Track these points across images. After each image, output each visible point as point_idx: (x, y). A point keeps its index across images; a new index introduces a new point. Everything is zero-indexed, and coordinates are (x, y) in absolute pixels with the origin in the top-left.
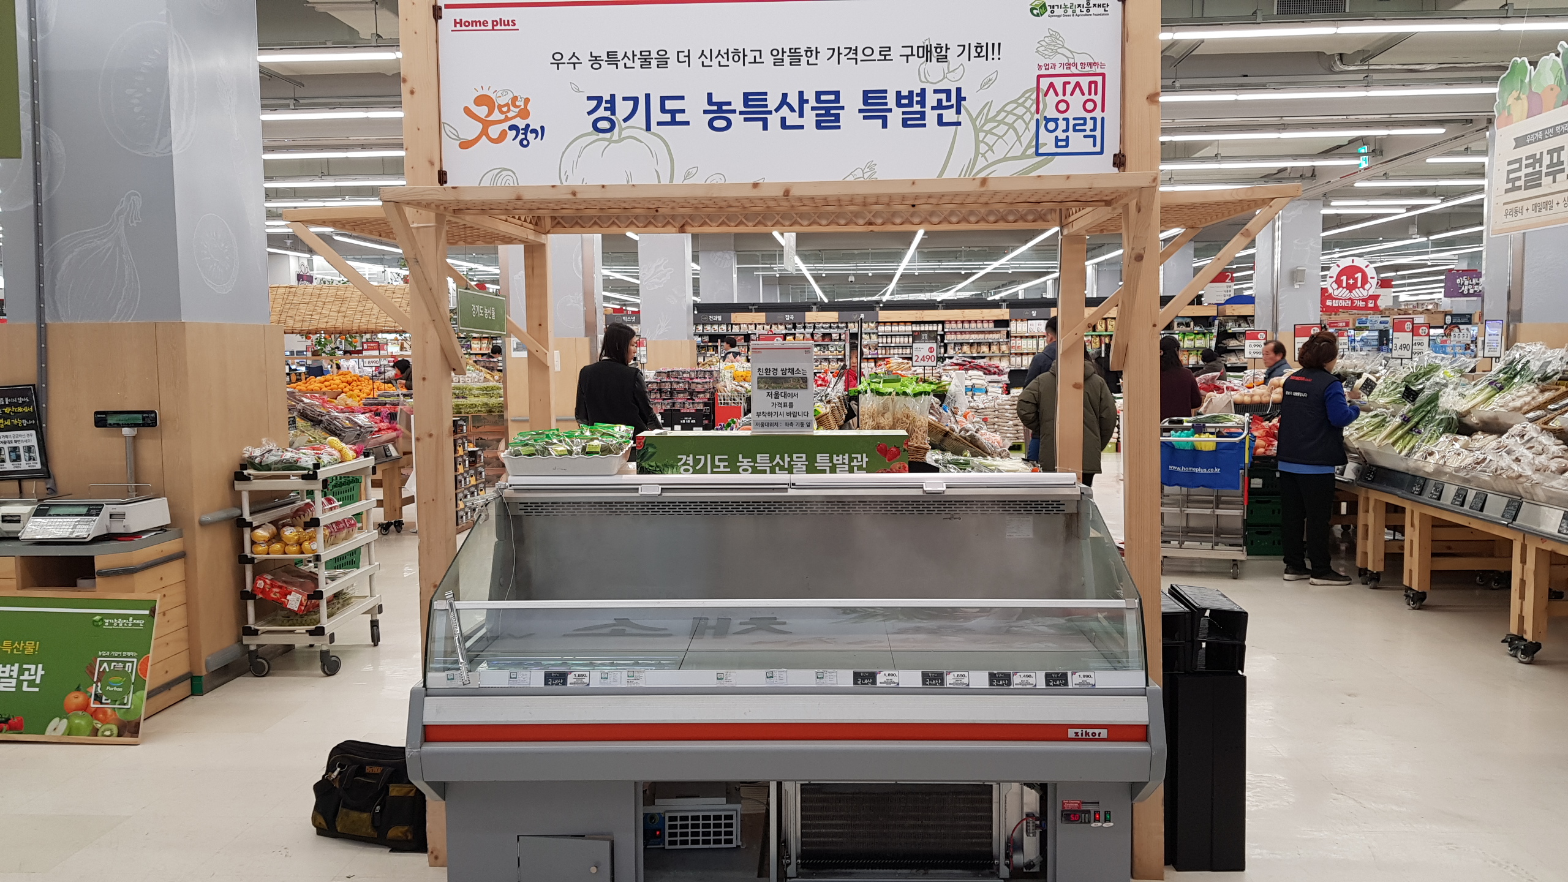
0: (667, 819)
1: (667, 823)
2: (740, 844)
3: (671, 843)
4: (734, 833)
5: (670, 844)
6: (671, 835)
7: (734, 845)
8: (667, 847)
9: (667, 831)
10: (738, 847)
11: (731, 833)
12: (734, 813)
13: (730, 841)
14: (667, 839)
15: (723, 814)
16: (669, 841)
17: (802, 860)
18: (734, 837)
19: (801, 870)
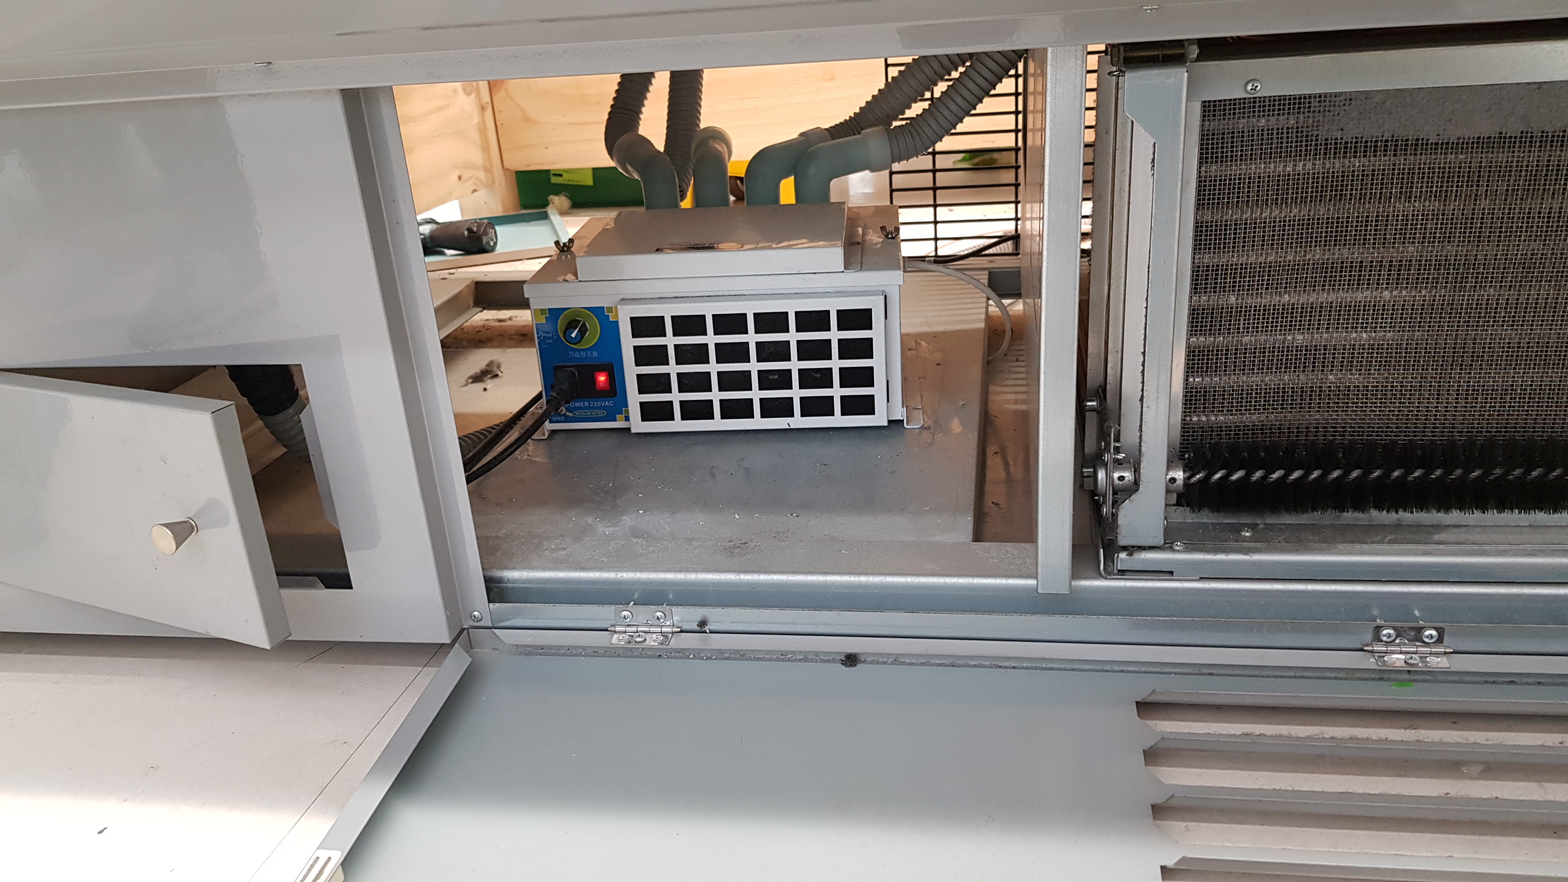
0: (625, 329)
1: (628, 343)
2: (899, 414)
3: (650, 412)
4: (879, 377)
5: (645, 418)
6: (646, 384)
7: (879, 419)
8: (638, 426)
9: (631, 371)
10: (894, 423)
11: (865, 377)
12: (875, 305)
13: (865, 406)
14: (635, 398)
15: (833, 306)
16: (642, 405)
17: (1190, 468)
18: (877, 391)
19: (1184, 516)
